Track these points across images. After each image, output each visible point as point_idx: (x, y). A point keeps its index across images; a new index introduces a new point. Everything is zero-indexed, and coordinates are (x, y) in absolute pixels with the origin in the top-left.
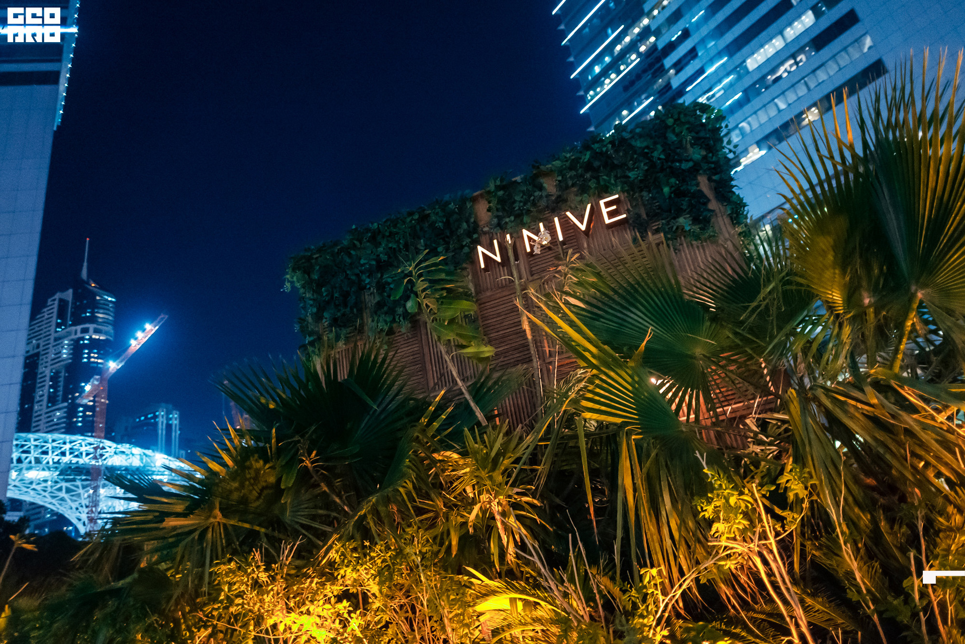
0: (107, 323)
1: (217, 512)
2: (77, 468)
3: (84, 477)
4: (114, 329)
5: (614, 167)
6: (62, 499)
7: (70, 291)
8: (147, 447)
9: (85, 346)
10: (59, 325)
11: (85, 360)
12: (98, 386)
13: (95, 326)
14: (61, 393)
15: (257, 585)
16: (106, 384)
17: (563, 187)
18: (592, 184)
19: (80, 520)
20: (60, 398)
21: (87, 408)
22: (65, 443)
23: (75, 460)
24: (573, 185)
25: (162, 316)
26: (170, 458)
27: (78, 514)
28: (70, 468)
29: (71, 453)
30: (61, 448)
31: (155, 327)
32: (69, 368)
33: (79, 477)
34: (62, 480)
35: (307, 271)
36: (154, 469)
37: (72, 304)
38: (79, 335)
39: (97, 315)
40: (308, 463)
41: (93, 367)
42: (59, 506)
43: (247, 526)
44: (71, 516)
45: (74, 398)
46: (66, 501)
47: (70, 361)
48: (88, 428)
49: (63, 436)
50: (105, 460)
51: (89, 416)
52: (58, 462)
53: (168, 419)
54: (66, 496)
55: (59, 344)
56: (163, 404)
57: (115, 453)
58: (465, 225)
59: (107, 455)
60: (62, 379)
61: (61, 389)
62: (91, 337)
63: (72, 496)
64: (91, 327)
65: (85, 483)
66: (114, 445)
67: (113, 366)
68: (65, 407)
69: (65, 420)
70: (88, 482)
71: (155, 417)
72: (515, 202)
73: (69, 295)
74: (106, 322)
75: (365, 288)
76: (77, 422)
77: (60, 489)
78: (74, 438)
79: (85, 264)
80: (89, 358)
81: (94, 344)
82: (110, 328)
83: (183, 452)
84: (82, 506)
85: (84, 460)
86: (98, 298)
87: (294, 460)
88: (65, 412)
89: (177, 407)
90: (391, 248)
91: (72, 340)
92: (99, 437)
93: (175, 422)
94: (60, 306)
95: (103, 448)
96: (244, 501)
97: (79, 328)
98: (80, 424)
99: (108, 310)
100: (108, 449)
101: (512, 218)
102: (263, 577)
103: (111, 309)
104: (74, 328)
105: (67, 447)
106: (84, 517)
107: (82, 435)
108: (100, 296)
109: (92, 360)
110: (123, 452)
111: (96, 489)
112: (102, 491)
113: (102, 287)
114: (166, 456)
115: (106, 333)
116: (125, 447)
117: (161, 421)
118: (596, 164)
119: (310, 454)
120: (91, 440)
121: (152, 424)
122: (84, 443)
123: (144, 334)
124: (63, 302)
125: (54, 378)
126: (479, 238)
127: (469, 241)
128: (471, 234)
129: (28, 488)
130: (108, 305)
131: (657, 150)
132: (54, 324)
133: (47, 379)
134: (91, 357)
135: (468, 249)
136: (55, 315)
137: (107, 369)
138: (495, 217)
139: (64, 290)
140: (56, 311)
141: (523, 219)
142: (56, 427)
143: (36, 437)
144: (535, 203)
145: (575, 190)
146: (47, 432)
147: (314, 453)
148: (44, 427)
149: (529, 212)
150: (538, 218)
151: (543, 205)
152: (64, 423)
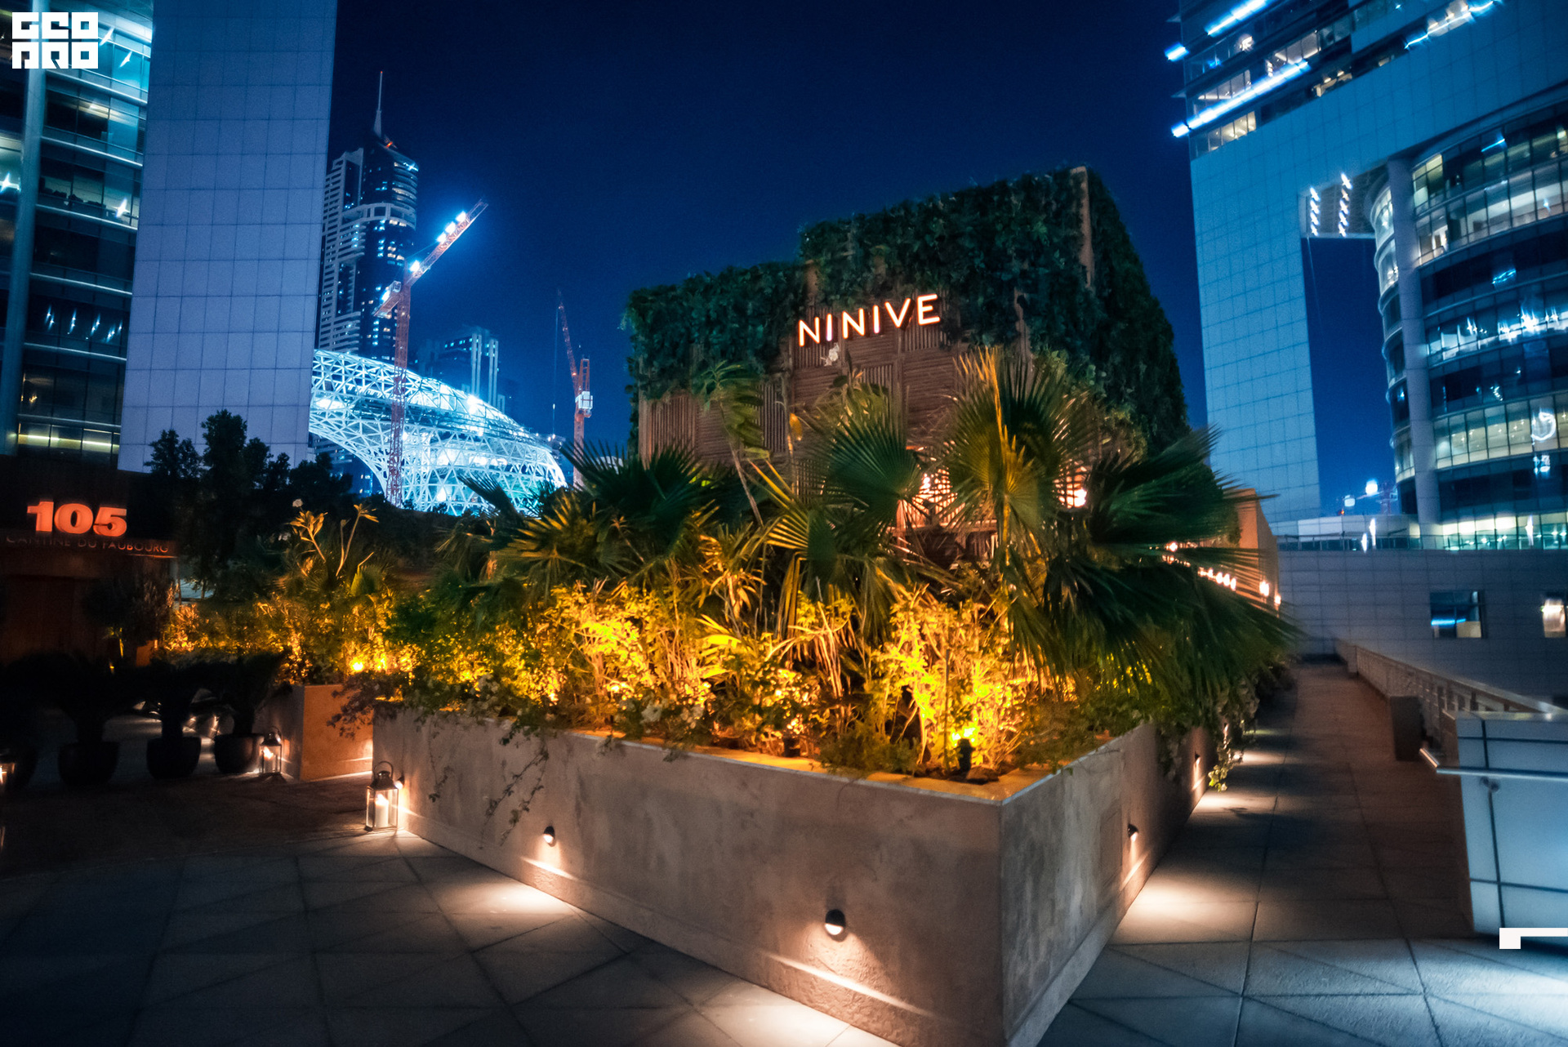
0: (409, 204)
1: (555, 551)
2: (375, 402)
3: (383, 416)
4: (418, 213)
5: (940, 264)
6: (359, 440)
7: (360, 152)
8: (459, 387)
9: (380, 235)
10: (347, 201)
11: (381, 255)
12: (398, 294)
13: (393, 206)
14: (351, 298)
15: (577, 603)
16: (408, 292)
17: (892, 272)
18: (918, 276)
19: (380, 469)
20: (351, 304)
21: (384, 322)
22: (360, 368)
23: (372, 392)
24: (901, 273)
25: (480, 204)
26: (486, 405)
27: (378, 462)
28: (367, 401)
29: (367, 382)
30: (356, 373)
31: (471, 218)
32: (360, 262)
33: (378, 415)
34: (358, 416)
35: (642, 314)
36: (467, 417)
37: (364, 170)
38: (373, 218)
39: (395, 189)
40: (617, 524)
41: (391, 265)
42: (356, 449)
43: (574, 562)
44: (370, 462)
45: (369, 308)
46: (363, 443)
47: (363, 254)
48: (385, 351)
49: (357, 358)
50: (407, 396)
51: (387, 333)
52: (353, 392)
53: (485, 350)
54: (364, 437)
55: (348, 228)
56: (479, 329)
57: (420, 389)
58: (792, 296)
59: (410, 390)
60: (353, 278)
61: (352, 291)
62: (387, 222)
63: (371, 437)
64: (388, 207)
65: (385, 423)
66: (419, 379)
67: (416, 268)
68: (357, 318)
69: (358, 335)
70: (390, 423)
71: (468, 345)
72: (842, 280)
73: (358, 156)
74: (406, 202)
75: (693, 341)
76: (372, 340)
77: (356, 427)
78: (370, 362)
79: (379, 112)
80: (386, 252)
81: (392, 233)
82: (411, 211)
83: (502, 397)
84: (382, 452)
85: (384, 394)
86: (396, 165)
87: (608, 522)
88: (358, 325)
89: (496, 333)
90: (721, 306)
91: (365, 224)
92: (401, 365)
93: (493, 355)
94: (348, 172)
95: (406, 380)
96: (573, 546)
97: (373, 206)
98: (376, 343)
99: (409, 184)
100: (412, 383)
101: (838, 296)
102: (582, 600)
103: (413, 183)
104: (365, 207)
105: (364, 372)
106: (385, 465)
107: (379, 359)
108: (398, 162)
109: (390, 255)
110: (430, 389)
111: (397, 433)
112: (405, 436)
113: (400, 150)
114: (481, 402)
115: (406, 218)
116: (431, 382)
117: (476, 351)
118: (923, 257)
119: (619, 518)
120: (391, 368)
121: (463, 354)
122: (382, 370)
123: (454, 229)
124: (351, 166)
125: (344, 276)
126: (805, 310)
127: (794, 313)
128: (795, 306)
129: (320, 420)
130: (409, 177)
131: (979, 256)
132: (341, 197)
133: (336, 276)
134: (389, 252)
135: (791, 322)
136: (342, 185)
137: (410, 274)
138: (824, 291)
139: (353, 149)
140: (342, 178)
141: (846, 300)
142: (347, 343)
143: (327, 355)
144: (862, 285)
145: (901, 277)
146: (336, 349)
147: (622, 518)
148: (332, 341)
149: (854, 294)
150: (861, 303)
151: (869, 288)
152: (357, 338)
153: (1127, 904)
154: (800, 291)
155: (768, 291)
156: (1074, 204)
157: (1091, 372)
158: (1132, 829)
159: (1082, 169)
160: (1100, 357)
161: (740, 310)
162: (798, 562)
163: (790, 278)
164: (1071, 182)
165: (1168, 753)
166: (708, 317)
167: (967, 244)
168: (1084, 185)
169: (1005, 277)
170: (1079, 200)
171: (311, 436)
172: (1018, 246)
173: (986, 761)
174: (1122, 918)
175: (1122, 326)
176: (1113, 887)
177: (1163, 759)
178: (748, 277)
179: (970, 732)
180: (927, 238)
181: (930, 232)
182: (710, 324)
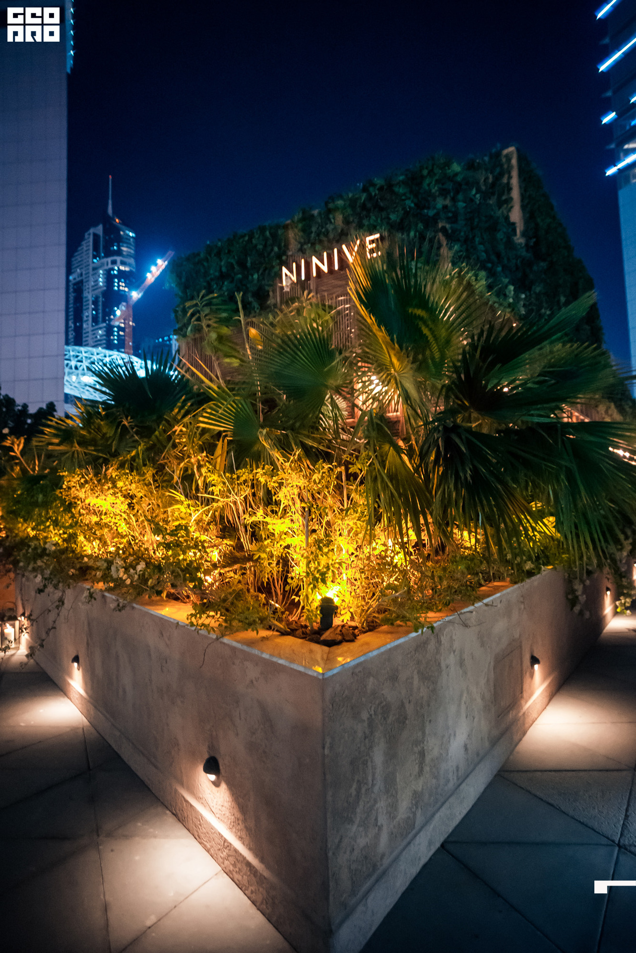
0: (131, 256)
1: (76, 445)
4: (136, 262)
5: (381, 209)
7: (101, 227)
9: (115, 276)
10: (95, 257)
11: (116, 288)
12: (126, 310)
13: (121, 258)
14: (100, 315)
16: (131, 309)
17: (347, 222)
18: (366, 222)
20: (100, 319)
21: (120, 329)
22: (106, 356)
24: (353, 221)
25: (170, 253)
31: (165, 262)
32: (105, 294)
35: (179, 275)
37: (103, 237)
38: (110, 266)
39: (122, 248)
40: (125, 423)
41: (121, 294)
45: (110, 320)
47: (105, 288)
48: (121, 346)
49: (104, 351)
51: (122, 335)
55: (96, 273)
58: (276, 249)
60: (100, 303)
61: (100, 311)
62: (119, 268)
64: (118, 259)
67: (135, 295)
68: (104, 327)
69: (105, 337)
71: (170, 340)
72: (312, 232)
73: (100, 230)
74: (129, 255)
76: (113, 340)
78: (112, 353)
79: (110, 202)
80: (119, 286)
81: (122, 275)
82: (132, 261)
86: (122, 233)
87: (115, 421)
88: (105, 331)
90: (229, 262)
91: (106, 270)
92: (129, 354)
94: (94, 239)
95: (133, 362)
97: (109, 260)
98: (116, 342)
99: (130, 244)
101: (310, 245)
103: (133, 244)
104: (105, 260)
107: (118, 351)
108: (123, 231)
109: (121, 288)
113: (124, 223)
115: (129, 265)
117: (174, 344)
118: (369, 205)
119: (127, 418)
120: (123, 355)
121: (168, 346)
122: (119, 357)
123: (156, 269)
124: (96, 236)
125: (95, 302)
126: (287, 259)
127: (278, 261)
128: (279, 257)
129: (84, 389)
130: (130, 240)
131: (410, 198)
132: (91, 256)
133: (90, 302)
134: (121, 286)
135: (277, 269)
136: (91, 247)
137: (131, 297)
138: (300, 243)
139: (96, 225)
140: (91, 244)
141: (315, 248)
142: (99, 343)
143: (86, 350)
144: (326, 234)
145: (354, 225)
146: (93, 347)
147: (129, 418)
148: (91, 342)
149: (321, 242)
150: (324, 249)
151: (331, 236)
152: (105, 339)
153: (527, 725)
154: (283, 244)
155: (260, 247)
156: (506, 176)
157: (510, 292)
158: (534, 660)
159: (512, 149)
160: (523, 285)
161: (242, 264)
162: (226, 441)
163: (274, 236)
164: (504, 160)
165: (573, 591)
166: (221, 271)
167: (401, 190)
168: (514, 162)
169: (431, 213)
170: (509, 173)
171: (66, 395)
172: (440, 186)
173: (352, 618)
174: (520, 740)
175: (543, 265)
176: (511, 715)
177: (570, 597)
178: (247, 238)
179: (333, 591)
180: (371, 189)
181: (374, 185)
182: (223, 277)
